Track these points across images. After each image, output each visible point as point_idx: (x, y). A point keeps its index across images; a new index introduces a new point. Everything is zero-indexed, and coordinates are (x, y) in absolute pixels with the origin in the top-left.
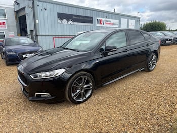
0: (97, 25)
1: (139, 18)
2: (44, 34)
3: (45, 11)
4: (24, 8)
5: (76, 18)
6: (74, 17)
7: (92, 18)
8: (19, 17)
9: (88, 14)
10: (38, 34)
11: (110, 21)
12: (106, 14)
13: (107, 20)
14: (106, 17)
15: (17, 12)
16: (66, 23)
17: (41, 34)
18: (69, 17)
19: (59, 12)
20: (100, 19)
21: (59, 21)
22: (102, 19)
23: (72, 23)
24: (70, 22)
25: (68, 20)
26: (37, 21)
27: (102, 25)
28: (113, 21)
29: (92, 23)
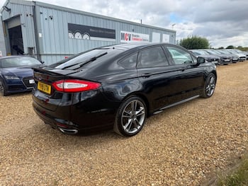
0: (122, 41)
1: (175, 32)
2: (49, 53)
3: (51, 21)
4: (18, 17)
5: (93, 31)
6: (91, 30)
7: (114, 31)
8: (9, 29)
9: (109, 26)
10: (41, 53)
11: (138, 36)
12: (132, 27)
13: (134, 34)
14: (133, 31)
15: (6, 22)
16: (80, 37)
17: (45, 53)
18: (84, 30)
19: (70, 22)
20: (125, 32)
21: (71, 35)
22: (128, 33)
23: (88, 38)
24: (86, 36)
25: (82, 33)
26: (40, 35)
27: (128, 41)
28: (142, 36)
29: (115, 38)
